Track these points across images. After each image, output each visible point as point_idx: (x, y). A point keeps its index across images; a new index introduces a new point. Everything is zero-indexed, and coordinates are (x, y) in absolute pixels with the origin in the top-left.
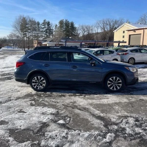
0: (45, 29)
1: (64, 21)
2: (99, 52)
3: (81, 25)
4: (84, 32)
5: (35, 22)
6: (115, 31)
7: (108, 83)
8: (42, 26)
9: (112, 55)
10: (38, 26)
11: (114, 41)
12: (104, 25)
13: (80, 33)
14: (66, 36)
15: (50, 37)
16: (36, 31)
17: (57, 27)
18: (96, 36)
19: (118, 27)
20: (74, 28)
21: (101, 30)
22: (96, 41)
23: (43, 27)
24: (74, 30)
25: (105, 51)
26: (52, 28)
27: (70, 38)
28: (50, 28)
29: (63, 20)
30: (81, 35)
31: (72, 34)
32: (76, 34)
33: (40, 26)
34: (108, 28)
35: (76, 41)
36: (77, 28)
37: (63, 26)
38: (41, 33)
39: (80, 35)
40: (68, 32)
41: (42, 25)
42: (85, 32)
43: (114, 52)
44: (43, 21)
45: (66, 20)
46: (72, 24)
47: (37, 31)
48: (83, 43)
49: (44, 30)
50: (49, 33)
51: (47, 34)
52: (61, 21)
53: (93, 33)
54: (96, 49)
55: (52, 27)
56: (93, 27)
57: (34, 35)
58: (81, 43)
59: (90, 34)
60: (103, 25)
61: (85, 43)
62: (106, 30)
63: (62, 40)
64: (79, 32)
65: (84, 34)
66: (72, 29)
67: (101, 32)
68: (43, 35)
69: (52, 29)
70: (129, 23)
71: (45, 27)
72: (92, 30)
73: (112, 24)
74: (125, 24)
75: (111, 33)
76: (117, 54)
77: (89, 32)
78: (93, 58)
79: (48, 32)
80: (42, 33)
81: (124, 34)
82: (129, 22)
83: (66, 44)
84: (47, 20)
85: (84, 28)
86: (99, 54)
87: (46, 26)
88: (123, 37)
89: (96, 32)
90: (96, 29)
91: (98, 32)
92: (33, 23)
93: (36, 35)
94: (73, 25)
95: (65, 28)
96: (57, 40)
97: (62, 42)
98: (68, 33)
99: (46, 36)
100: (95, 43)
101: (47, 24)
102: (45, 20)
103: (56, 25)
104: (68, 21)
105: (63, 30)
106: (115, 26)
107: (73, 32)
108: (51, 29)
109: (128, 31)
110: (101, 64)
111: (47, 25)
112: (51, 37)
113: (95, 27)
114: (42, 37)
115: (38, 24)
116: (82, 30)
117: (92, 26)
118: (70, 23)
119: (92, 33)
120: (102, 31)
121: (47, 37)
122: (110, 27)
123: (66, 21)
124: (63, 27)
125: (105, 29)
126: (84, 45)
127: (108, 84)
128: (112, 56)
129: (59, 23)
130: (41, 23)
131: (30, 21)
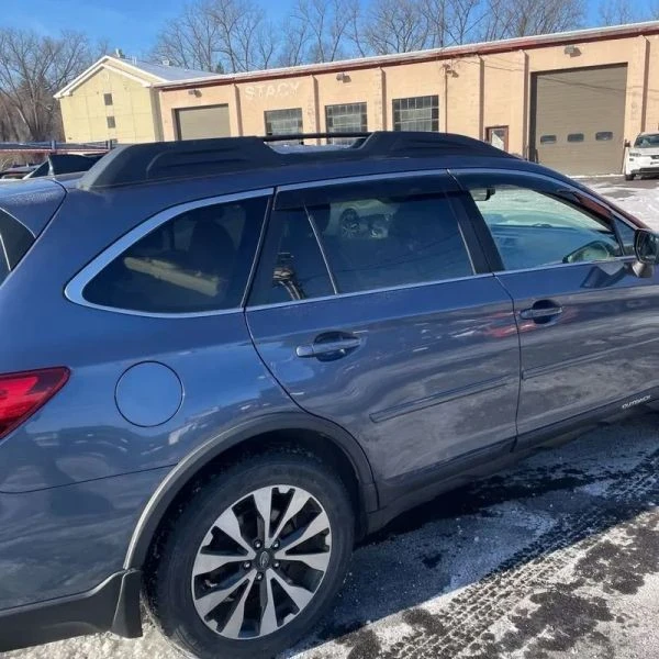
6: (65, 91)
70: (123, 57)
74: (106, 60)
81: (109, 110)
82: (120, 51)
88: (112, 122)
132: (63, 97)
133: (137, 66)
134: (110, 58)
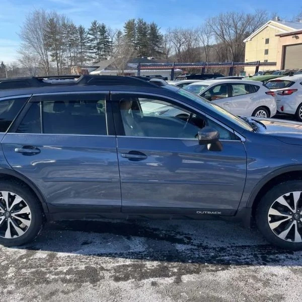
0: (95, 42)
1: (135, 22)
2: (217, 90)
3: (173, 29)
4: (179, 44)
5: (75, 28)
6: (249, 39)
7: (271, 216)
8: (89, 36)
9: (254, 95)
10: (81, 37)
11: (246, 62)
12: (222, 29)
13: (172, 47)
14: (141, 56)
15: (106, 59)
16: (77, 46)
17: (122, 36)
18: (205, 53)
19: (254, 31)
20: (157, 37)
21: (217, 39)
22: (206, 65)
23: (92, 37)
24: (158, 42)
25: (234, 87)
26: (110, 40)
27: (149, 58)
28: (106, 38)
29: (134, 20)
30: (173, 53)
31: (153, 50)
32: (162, 52)
33: (84, 36)
34: (230, 35)
35: (161, 66)
36: (164, 38)
37: (134, 33)
38: (88, 51)
39: (170, 52)
40: (145, 46)
41: (89, 33)
42: (180, 46)
43: (258, 87)
44: (91, 25)
45: (139, 19)
46: (153, 29)
47: (80, 47)
48: (178, 70)
49: (93, 45)
50: (105, 51)
51: (102, 53)
52: (129, 23)
53: (199, 48)
54: (210, 83)
55: (109, 37)
56: (199, 33)
57: (74, 57)
58: (173, 69)
59: (193, 49)
60: (219, 28)
61: (182, 69)
62: (227, 38)
63: (131, 65)
64: (168, 46)
65: (179, 51)
66: (153, 40)
67: (216, 44)
68: (94, 55)
69: (111, 42)
70: (279, 20)
71: (96, 38)
72: (196, 40)
73: (239, 24)
74: (270, 22)
75: (238, 45)
76: (266, 93)
77: (189, 45)
78: (207, 116)
79: (102, 48)
80: (91, 51)
81: (267, 47)
82: (278, 17)
83: (139, 73)
84: (100, 23)
85: (180, 36)
86: (217, 93)
87: (98, 36)
88: (267, 52)
89: (206, 44)
90: (205, 37)
91: (210, 44)
92: (70, 31)
93: (79, 55)
94: (156, 30)
95: (138, 37)
96: (119, 64)
97: (131, 68)
98: (144, 50)
99: (97, 56)
100: (203, 69)
101: (99, 31)
102: (95, 23)
103: (120, 33)
104: (145, 23)
105: (134, 43)
106: (247, 30)
107: (157, 45)
108: (108, 42)
109: (281, 36)
110: (243, 139)
111: (99, 33)
112: (108, 59)
113: (202, 32)
114: (89, 60)
115: (81, 31)
116: (175, 41)
117: (196, 32)
118: (148, 27)
119: (196, 48)
120: (219, 42)
121: (100, 58)
122: (237, 32)
123: (141, 22)
124: (133, 36)
125: (225, 37)
126: (179, 73)
127: (269, 219)
128: (254, 100)
129: (126, 28)
130: (86, 30)
131: (64, 25)
132: (247, 41)
133: (285, 24)
134: (272, 22)
